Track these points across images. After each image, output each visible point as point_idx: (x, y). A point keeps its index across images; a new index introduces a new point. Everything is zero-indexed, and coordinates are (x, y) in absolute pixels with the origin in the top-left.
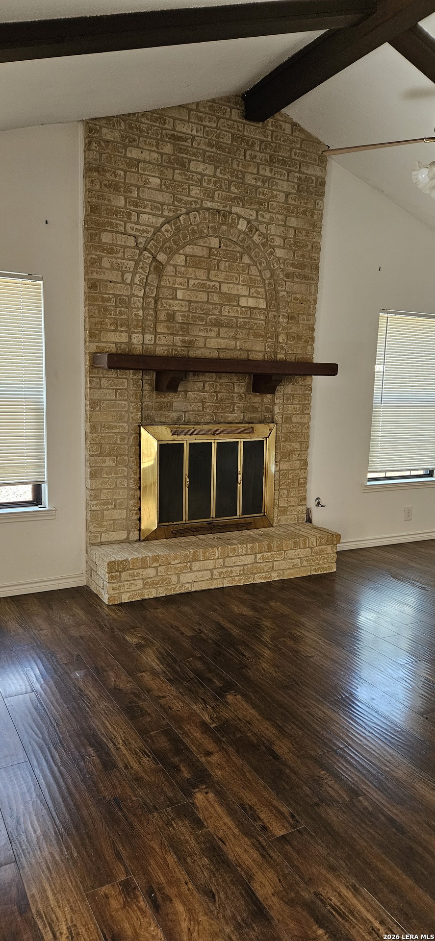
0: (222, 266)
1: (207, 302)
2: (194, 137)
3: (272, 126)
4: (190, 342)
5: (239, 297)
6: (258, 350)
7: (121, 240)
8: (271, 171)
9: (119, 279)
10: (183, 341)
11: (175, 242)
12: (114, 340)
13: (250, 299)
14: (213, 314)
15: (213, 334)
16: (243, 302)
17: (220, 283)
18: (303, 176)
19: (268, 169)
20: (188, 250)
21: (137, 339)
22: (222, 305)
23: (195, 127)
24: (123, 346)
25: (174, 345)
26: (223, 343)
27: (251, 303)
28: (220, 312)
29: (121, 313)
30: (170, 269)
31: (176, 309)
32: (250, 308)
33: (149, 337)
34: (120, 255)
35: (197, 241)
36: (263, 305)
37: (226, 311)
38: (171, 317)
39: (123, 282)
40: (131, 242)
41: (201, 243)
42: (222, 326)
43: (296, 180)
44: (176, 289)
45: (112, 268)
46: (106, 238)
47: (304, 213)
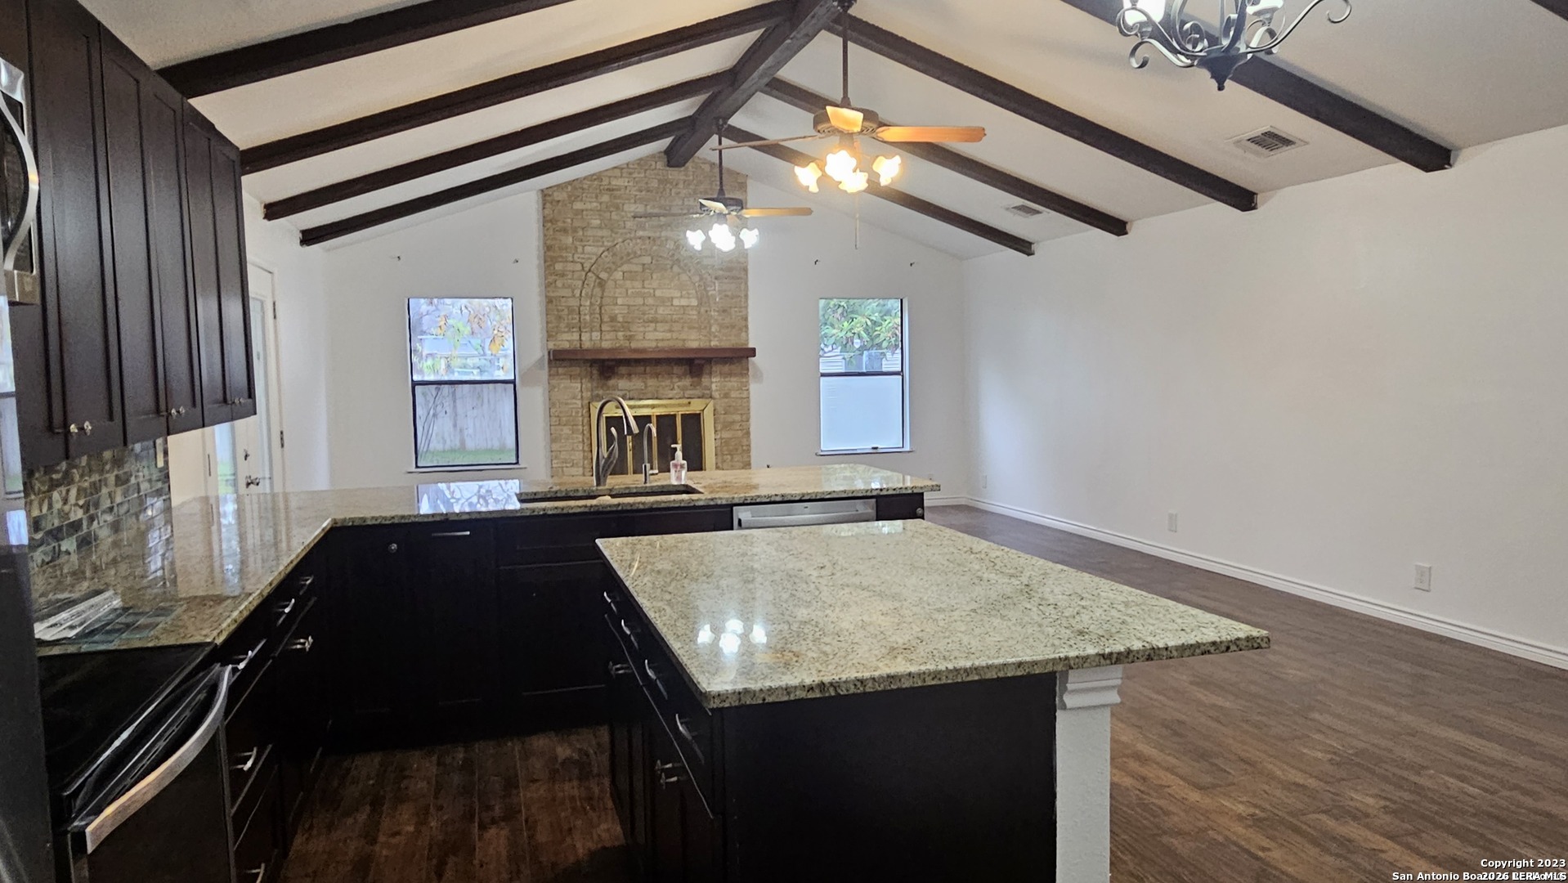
0: (654, 276)
1: (644, 304)
2: (626, 187)
3: (693, 168)
4: (631, 336)
5: (672, 298)
6: (694, 341)
7: (570, 267)
9: (570, 295)
10: (623, 336)
11: (614, 263)
12: (567, 340)
13: (682, 299)
14: (650, 314)
15: (650, 329)
16: (676, 302)
17: (654, 289)
20: (625, 267)
21: (585, 337)
22: (657, 306)
23: (627, 180)
25: (617, 339)
26: (660, 335)
27: (684, 302)
28: (656, 311)
29: (573, 319)
30: (610, 284)
31: (617, 312)
32: (683, 306)
33: (596, 335)
34: (569, 277)
35: (632, 261)
36: (694, 302)
38: (613, 319)
39: (574, 296)
40: (579, 267)
42: (657, 322)
44: (617, 298)
45: (564, 288)
46: (559, 267)
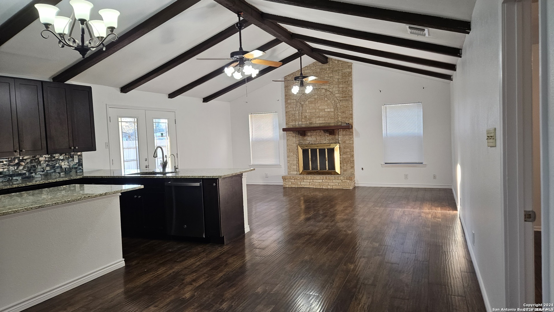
0: (319, 102)
1: (315, 112)
3: (331, 63)
4: (311, 123)
6: (332, 122)
7: (292, 101)
8: (332, 74)
9: (292, 110)
10: (309, 123)
11: (305, 99)
12: (292, 125)
13: (328, 109)
14: (317, 115)
15: (318, 120)
16: (326, 110)
17: (319, 106)
18: (343, 73)
19: (331, 74)
20: (309, 100)
21: (297, 123)
22: (320, 112)
23: (309, 70)
24: (294, 125)
25: (307, 124)
26: (321, 122)
28: (319, 114)
29: (293, 118)
30: (305, 105)
31: (307, 115)
32: (328, 111)
33: (300, 123)
34: (292, 104)
35: (311, 97)
36: (333, 110)
37: (321, 114)
38: (306, 117)
39: (294, 110)
40: (295, 101)
41: (312, 97)
42: (320, 117)
43: (341, 74)
44: (306, 110)
45: (290, 108)
46: (289, 101)
47: (345, 82)
